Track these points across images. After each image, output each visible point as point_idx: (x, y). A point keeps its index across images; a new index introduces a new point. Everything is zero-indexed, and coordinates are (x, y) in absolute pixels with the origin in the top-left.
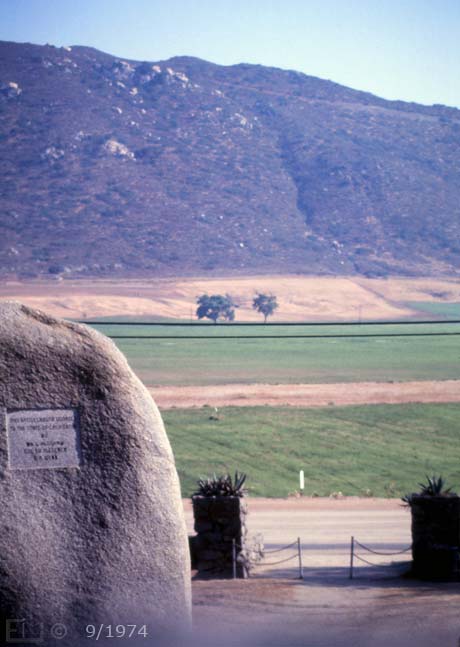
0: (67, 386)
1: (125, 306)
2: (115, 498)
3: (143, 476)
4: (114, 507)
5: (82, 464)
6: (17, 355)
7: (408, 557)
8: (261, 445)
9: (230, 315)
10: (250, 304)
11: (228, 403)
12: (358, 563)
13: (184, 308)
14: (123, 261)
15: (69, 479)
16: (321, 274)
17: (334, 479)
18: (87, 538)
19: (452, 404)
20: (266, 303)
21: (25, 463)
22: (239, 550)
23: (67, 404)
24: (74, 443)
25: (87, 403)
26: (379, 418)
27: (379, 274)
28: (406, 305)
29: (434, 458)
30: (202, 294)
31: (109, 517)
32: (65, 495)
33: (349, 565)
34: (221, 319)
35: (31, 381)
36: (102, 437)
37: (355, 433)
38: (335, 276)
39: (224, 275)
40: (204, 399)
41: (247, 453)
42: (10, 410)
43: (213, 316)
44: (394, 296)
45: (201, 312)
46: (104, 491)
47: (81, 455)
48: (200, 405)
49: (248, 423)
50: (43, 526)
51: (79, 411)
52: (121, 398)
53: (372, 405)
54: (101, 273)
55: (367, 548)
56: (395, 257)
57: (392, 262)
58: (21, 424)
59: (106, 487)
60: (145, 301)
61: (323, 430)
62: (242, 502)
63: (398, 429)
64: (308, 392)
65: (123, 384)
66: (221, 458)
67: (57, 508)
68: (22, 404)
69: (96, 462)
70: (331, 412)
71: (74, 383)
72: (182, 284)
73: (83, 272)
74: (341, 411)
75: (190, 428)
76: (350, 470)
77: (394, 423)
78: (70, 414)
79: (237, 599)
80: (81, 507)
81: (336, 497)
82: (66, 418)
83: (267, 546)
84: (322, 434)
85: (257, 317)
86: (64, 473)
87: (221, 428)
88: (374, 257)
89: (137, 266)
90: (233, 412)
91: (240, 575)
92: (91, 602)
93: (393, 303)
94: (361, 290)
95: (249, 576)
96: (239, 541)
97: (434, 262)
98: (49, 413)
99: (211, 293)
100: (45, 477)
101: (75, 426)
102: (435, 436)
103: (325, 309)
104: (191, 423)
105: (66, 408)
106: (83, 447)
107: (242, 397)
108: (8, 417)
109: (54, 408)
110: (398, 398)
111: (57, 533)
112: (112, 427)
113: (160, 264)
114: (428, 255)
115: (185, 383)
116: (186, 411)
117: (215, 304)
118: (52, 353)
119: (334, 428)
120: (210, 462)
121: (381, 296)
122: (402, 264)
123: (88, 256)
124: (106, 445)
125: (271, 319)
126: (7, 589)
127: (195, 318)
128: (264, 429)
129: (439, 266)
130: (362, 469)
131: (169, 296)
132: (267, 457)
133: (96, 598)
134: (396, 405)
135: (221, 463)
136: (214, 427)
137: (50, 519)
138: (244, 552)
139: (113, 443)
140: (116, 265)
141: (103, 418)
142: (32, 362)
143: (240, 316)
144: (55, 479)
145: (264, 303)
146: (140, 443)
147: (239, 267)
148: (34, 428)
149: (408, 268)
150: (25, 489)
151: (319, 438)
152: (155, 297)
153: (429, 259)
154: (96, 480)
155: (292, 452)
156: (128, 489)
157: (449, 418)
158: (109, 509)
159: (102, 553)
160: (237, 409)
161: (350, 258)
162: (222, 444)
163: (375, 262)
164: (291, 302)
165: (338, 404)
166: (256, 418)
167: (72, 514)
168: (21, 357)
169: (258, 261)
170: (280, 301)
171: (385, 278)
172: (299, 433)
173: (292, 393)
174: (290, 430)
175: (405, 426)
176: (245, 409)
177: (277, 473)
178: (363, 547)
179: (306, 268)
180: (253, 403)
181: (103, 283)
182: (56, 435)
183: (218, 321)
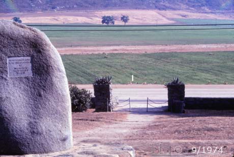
0: (28, 49)
1: (77, 20)
2: (45, 87)
3: (54, 79)
4: (44, 90)
5: (33, 75)
6: (11, 38)
7: (167, 105)
8: (122, 66)
9: (113, 23)
10: (120, 19)
11: (111, 52)
12: (149, 107)
13: (98, 21)
14: (77, 5)
15: (29, 80)
16: (144, 9)
17: (146, 78)
18: (35, 100)
19: (187, 53)
20: (125, 18)
21: (14, 75)
22: (109, 102)
23: (28, 55)
24: (31, 68)
25: (35, 55)
26: (162, 57)
27: (163, 9)
28: (172, 19)
29: (180, 70)
30: (103, 16)
31: (42, 93)
32: (27, 86)
33: (146, 107)
34: (110, 24)
35: (16, 47)
36: (40, 66)
37: (153, 62)
38: (148, 9)
39: (111, 9)
40: (103, 51)
41: (116, 69)
42: (9, 57)
43: (107, 23)
44: (169, 17)
45: (103, 22)
46: (41, 84)
47: (33, 72)
48: (101, 53)
49: (118, 59)
50: (19, 96)
51: (32, 57)
52: (47, 53)
53: (160, 53)
54: (69, 9)
55: (153, 101)
56: (169, 3)
57: (168, 5)
58: (12, 62)
59: (41, 83)
60: (84, 18)
61: (143, 61)
62: (110, 86)
63: (168, 61)
64: (139, 48)
65: (48, 48)
66: (108, 70)
67: (25, 90)
68: (13, 55)
69: (38, 75)
70: (146, 55)
71: (31, 47)
72: (97, 12)
73: (64, 8)
74: (149, 55)
75: (98, 60)
76: (151, 74)
77: (167, 59)
78: (29, 58)
79: (106, 119)
80: (33, 90)
81: (144, 84)
82: (28, 60)
83: (119, 101)
84: (142, 62)
85: (122, 23)
86: (27, 78)
87: (108, 61)
88: (162, 3)
89: (82, 6)
90: (113, 55)
91: (110, 111)
92: (35, 122)
93: (168, 19)
94: (157, 14)
95: (113, 111)
96: (109, 99)
97: (182, 5)
98: (22, 57)
99: (107, 15)
100: (21, 79)
101: (31, 62)
102: (181, 64)
103: (145, 21)
104: (98, 59)
105: (28, 56)
106: (34, 69)
107: (116, 50)
108: (8, 59)
109: (24, 56)
110: (169, 50)
111: (24, 99)
112: (43, 63)
113: (89, 6)
114: (181, 2)
115: (97, 45)
116: (96, 55)
117: (108, 19)
118: (23, 38)
119: (147, 61)
120: (104, 72)
121: (164, 16)
122: (171, 6)
123: (65, 3)
124: (41, 69)
125: (127, 24)
126: (7, 118)
127: (101, 23)
128: (123, 61)
129: (184, 6)
130: (155, 74)
131: (92, 16)
132: (124, 70)
133: (37, 121)
134: (167, 53)
135: (108, 72)
136: (106, 60)
137: (22, 94)
138: (111, 103)
139: (44, 68)
140: (75, 6)
141: (40, 59)
142: (16, 41)
143: (116, 23)
144: (24, 80)
145: (125, 19)
146: (53, 68)
147: (116, 7)
148: (17, 63)
149: (173, 7)
150: (14, 84)
151: (141, 64)
152: (87, 17)
153: (180, 4)
154: (38, 81)
155: (132, 69)
156: (49, 83)
157: (185, 57)
158: (42, 91)
159: (40, 106)
160: (114, 54)
161: (154, 4)
162: (108, 66)
163: (162, 5)
164: (134, 18)
165: (148, 52)
166: (120, 57)
167: (30, 92)
168: (13, 39)
169: (122, 4)
170: (130, 18)
171: (165, 10)
172: (135, 62)
173: (133, 49)
174: (131, 61)
175: (171, 60)
176: (117, 54)
177: (126, 76)
178: (151, 101)
179: (139, 7)
180: (120, 52)
181: (70, 12)
182: (24, 65)
183: (109, 25)
